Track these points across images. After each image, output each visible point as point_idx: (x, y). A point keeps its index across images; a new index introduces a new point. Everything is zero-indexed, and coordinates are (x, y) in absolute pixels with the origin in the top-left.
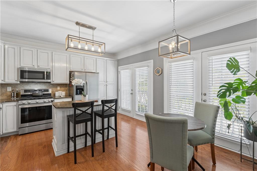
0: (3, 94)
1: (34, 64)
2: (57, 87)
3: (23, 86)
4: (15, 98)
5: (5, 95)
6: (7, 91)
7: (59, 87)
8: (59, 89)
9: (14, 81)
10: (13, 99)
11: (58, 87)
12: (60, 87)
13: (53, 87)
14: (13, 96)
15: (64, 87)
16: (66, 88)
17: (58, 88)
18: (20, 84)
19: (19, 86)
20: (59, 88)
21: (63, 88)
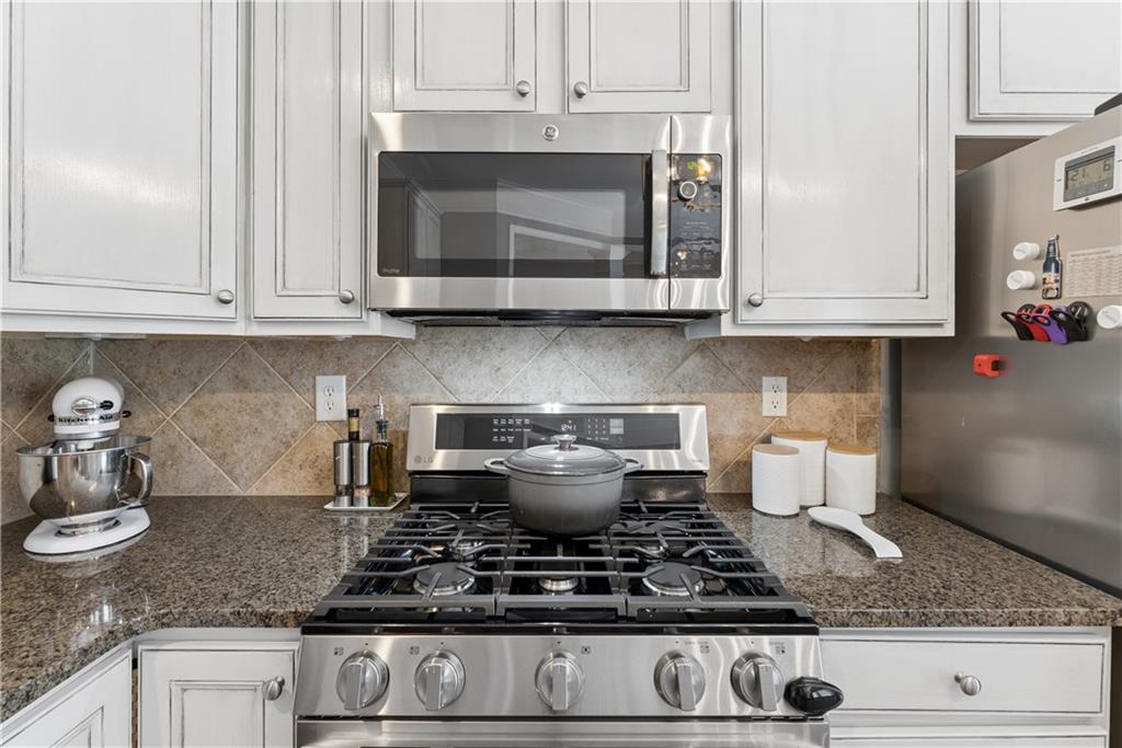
0: (288, 445)
1: (523, 72)
2: (758, 390)
3: (435, 364)
4: (364, 505)
5: (299, 457)
6: (320, 417)
7: (783, 381)
8: (782, 411)
9: (332, 309)
10: (345, 520)
11: (767, 381)
12: (792, 389)
13: (716, 387)
14: (344, 480)
15: (834, 390)
16: (854, 397)
17: (767, 396)
18: (413, 343)
19: (405, 364)
20: (774, 399)
21: (820, 404)
